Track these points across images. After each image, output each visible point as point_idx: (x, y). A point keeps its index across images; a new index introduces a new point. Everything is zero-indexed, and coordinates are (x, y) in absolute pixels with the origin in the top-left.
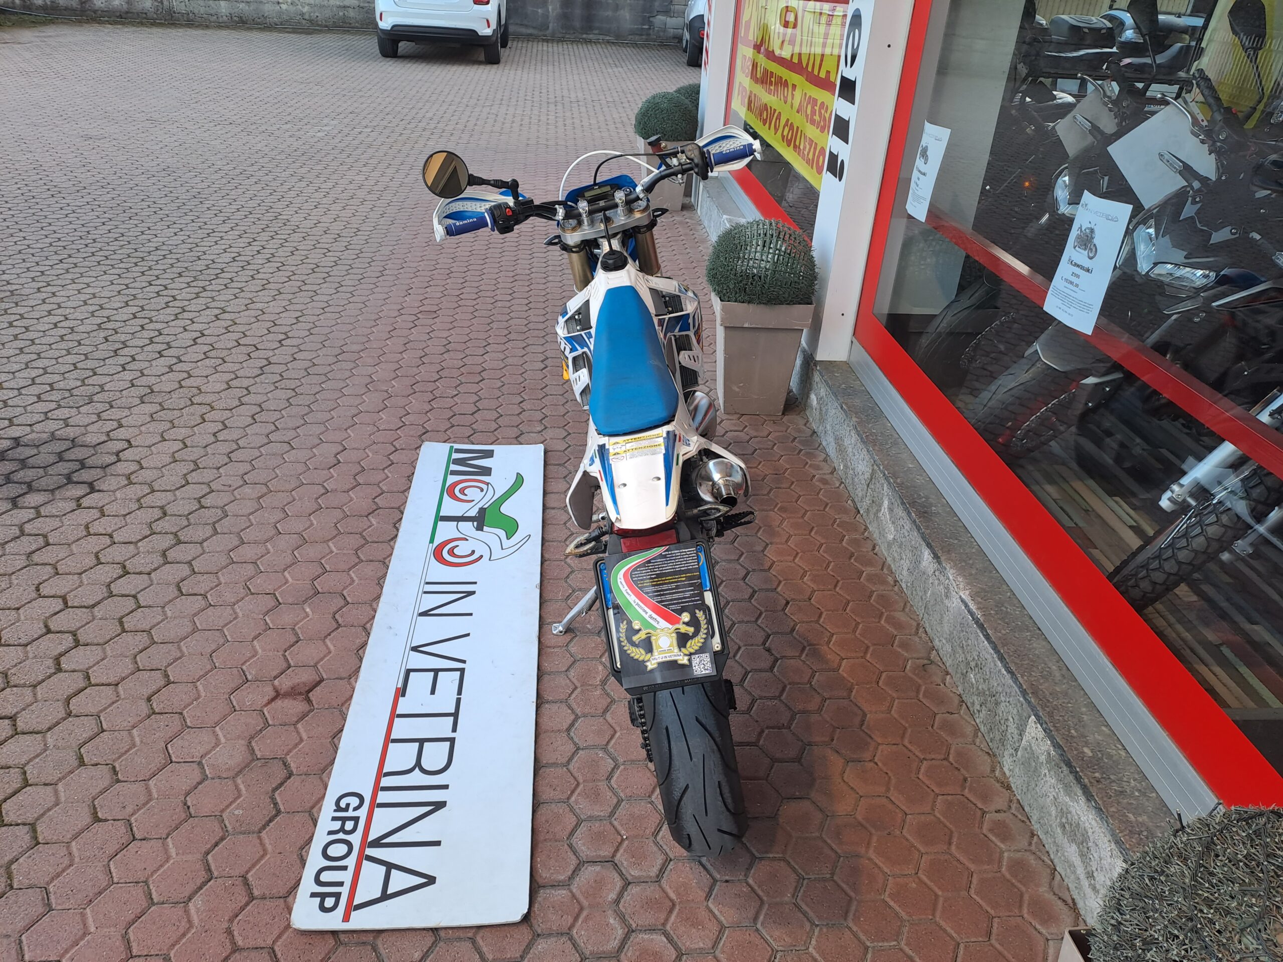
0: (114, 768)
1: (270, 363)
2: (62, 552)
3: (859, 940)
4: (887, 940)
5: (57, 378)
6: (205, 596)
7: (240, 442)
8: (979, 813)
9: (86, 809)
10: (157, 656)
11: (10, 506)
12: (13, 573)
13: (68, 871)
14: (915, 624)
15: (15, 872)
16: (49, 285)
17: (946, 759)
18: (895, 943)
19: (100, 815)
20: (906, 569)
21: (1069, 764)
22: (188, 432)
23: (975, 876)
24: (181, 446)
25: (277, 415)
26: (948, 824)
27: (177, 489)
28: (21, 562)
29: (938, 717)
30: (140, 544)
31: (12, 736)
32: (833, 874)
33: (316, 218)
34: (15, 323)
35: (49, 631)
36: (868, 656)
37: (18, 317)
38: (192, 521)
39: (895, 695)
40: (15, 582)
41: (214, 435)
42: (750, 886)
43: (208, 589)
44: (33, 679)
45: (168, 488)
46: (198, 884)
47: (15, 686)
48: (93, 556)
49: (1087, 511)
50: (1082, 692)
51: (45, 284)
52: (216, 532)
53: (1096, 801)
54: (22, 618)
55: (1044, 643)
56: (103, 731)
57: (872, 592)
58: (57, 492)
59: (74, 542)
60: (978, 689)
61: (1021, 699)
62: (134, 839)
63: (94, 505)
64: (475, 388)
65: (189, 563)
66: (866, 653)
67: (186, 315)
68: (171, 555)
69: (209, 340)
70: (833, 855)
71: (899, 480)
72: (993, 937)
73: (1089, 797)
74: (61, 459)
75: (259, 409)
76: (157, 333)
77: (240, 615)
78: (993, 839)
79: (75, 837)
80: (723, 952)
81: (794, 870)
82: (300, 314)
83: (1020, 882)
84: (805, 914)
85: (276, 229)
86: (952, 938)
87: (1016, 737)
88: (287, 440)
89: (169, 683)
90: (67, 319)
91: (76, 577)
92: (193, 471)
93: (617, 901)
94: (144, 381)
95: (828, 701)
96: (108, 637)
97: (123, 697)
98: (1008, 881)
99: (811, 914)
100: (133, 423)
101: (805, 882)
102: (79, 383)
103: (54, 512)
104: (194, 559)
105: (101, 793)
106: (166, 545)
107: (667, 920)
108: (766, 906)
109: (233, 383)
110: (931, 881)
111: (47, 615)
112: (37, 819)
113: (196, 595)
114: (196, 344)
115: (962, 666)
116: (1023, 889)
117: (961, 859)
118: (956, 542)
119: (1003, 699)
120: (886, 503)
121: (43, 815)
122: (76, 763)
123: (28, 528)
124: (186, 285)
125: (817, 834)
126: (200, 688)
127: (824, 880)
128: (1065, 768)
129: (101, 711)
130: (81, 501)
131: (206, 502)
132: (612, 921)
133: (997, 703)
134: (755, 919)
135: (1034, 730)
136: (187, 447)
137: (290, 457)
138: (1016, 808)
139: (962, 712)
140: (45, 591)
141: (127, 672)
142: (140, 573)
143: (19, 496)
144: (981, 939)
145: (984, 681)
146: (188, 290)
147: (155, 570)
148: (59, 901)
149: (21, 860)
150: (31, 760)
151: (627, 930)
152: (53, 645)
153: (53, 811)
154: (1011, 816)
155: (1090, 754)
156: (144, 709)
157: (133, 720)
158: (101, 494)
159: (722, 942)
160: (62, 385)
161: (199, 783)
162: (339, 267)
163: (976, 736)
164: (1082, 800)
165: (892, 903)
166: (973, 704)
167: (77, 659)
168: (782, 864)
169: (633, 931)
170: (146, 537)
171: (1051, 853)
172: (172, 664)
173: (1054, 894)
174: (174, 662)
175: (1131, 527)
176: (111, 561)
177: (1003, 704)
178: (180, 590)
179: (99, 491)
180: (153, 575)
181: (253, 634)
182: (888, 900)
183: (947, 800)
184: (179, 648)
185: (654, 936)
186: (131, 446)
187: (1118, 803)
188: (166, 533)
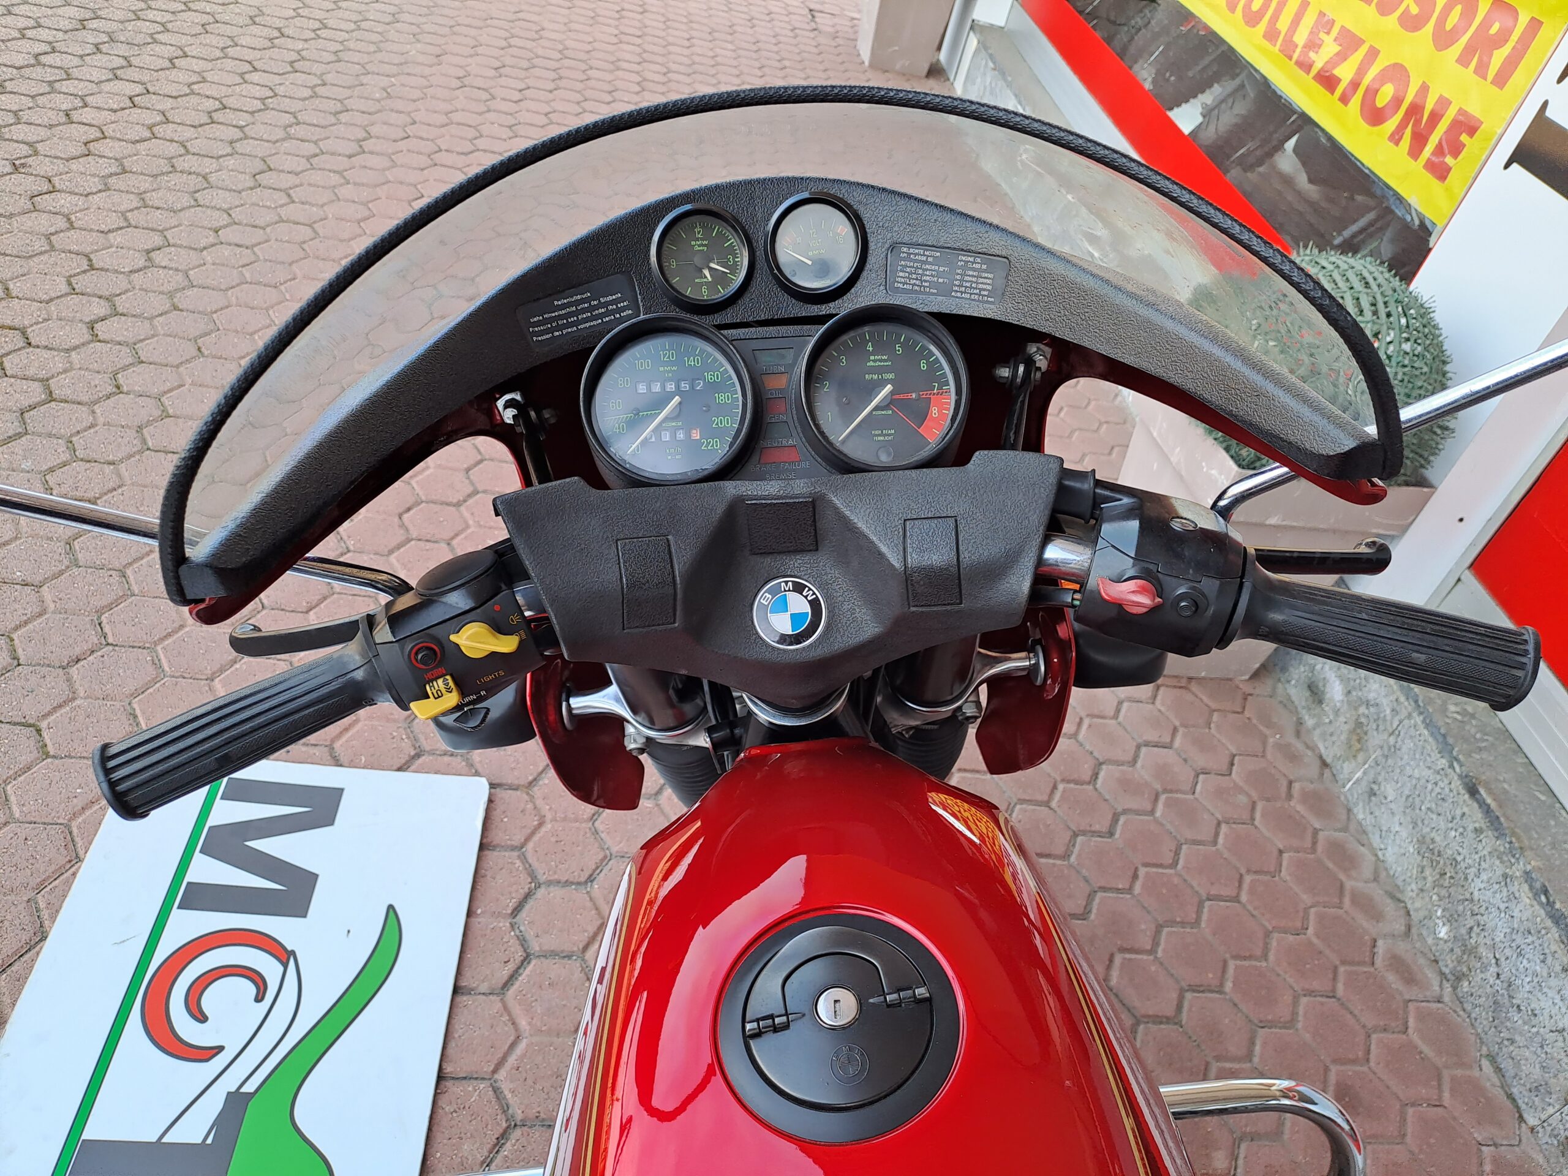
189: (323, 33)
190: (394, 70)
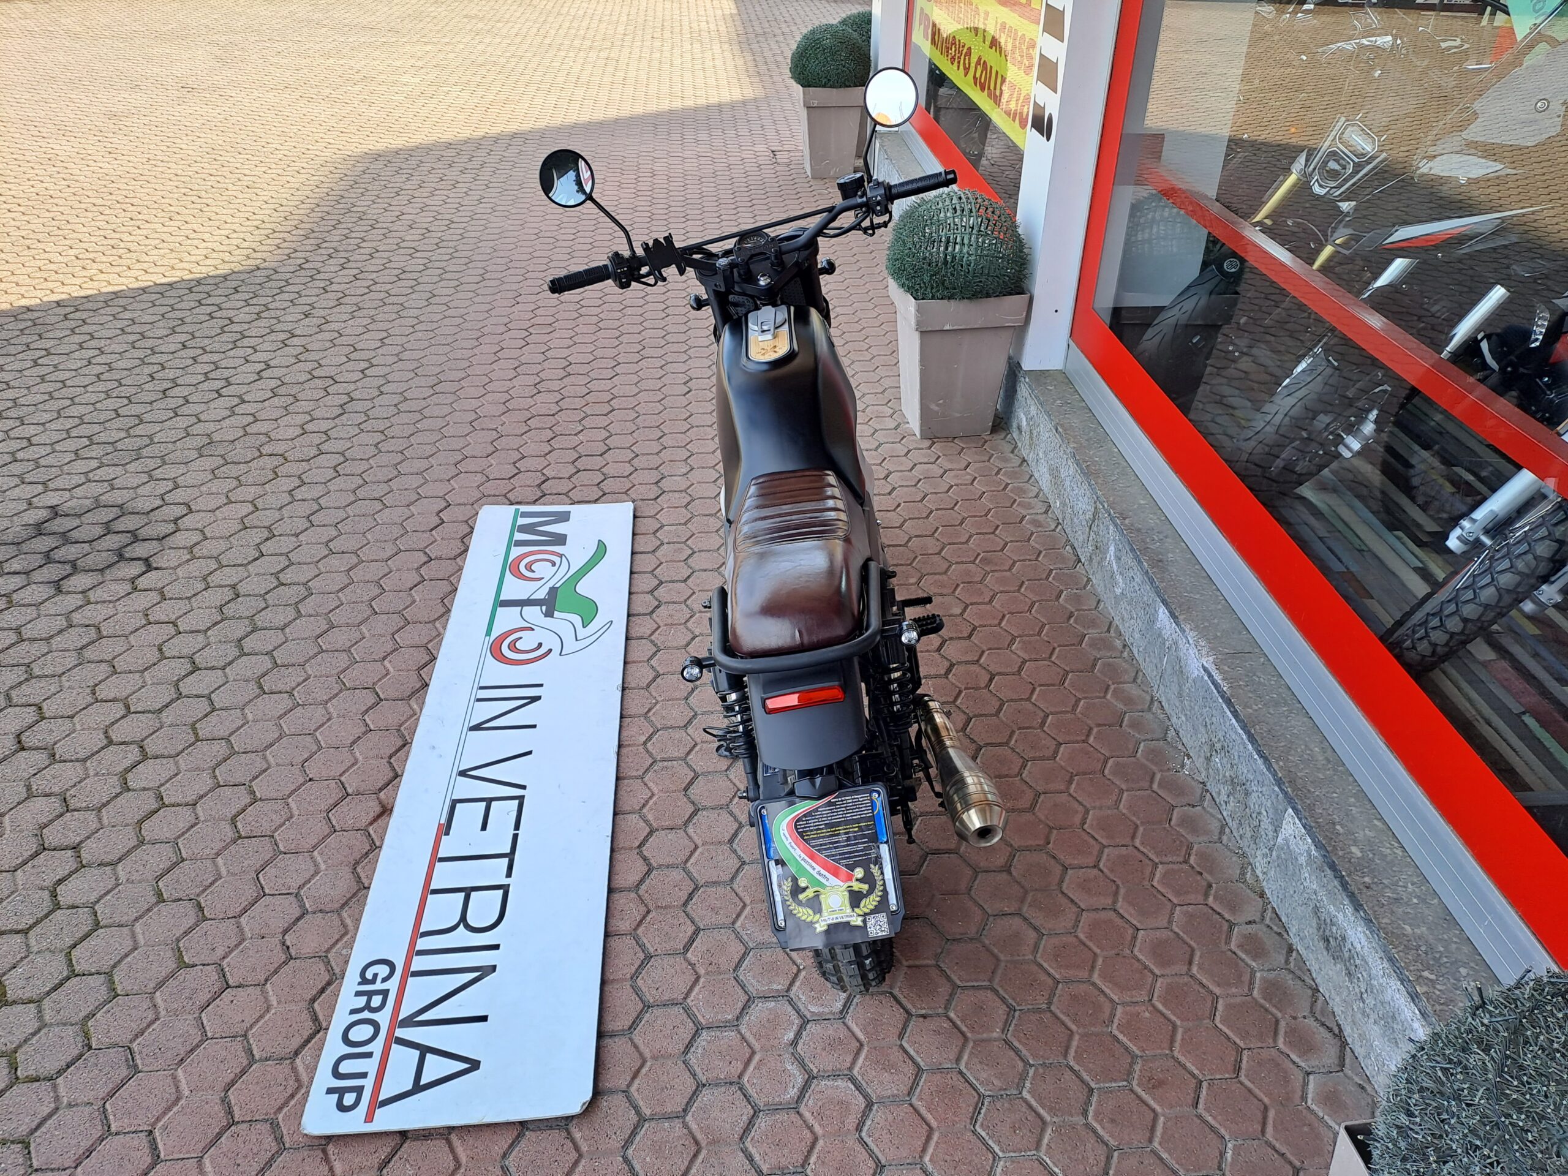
0: (199, 904)
1: (352, 400)
2: (119, 646)
3: (1082, 1081)
4: (1115, 1081)
5: (97, 428)
6: (290, 694)
7: (321, 501)
8: (1226, 926)
9: (169, 954)
10: (238, 769)
11: (52, 592)
12: (64, 673)
13: (154, 1026)
14: (1148, 698)
15: (92, 1029)
16: (77, 310)
17: (1186, 862)
18: (1125, 1083)
19: (186, 959)
20: (1137, 630)
21: (1333, 867)
22: (259, 490)
23: (1221, 1001)
24: (251, 508)
25: (365, 465)
26: (1188, 940)
27: (249, 563)
28: (71, 660)
29: (1176, 811)
30: (210, 633)
31: (77, 870)
32: (1050, 1003)
33: (398, 208)
34: (40, 361)
35: (111, 742)
36: (1091, 740)
37: (44, 353)
38: (270, 602)
39: (1124, 787)
40: (67, 684)
41: (290, 492)
42: (951, 1020)
43: (294, 685)
44: (96, 801)
45: (239, 562)
46: (305, 1037)
47: (75, 810)
48: (155, 649)
49: (1360, 551)
50: (1351, 779)
51: (72, 309)
52: (299, 615)
53: (1365, 912)
54: (78, 727)
55: (1305, 719)
56: (183, 860)
57: (1096, 660)
58: (108, 571)
59: (132, 633)
60: (1224, 776)
61: (1276, 789)
62: (228, 987)
63: (153, 586)
64: (603, 421)
65: (269, 653)
66: (1088, 736)
67: (246, 342)
68: (248, 644)
69: (277, 372)
70: (1050, 981)
71: (1127, 521)
72: (1243, 1073)
73: (1357, 906)
74: (109, 532)
75: (342, 459)
76: (212, 367)
77: (335, 715)
78: (1244, 956)
79: (160, 985)
80: (921, 1099)
81: (1003, 1000)
82: (385, 334)
83: (1275, 1006)
84: (1017, 1052)
85: (350, 225)
86: (1193, 1076)
87: (1271, 834)
88: (377, 496)
89: (255, 800)
90: (103, 353)
91: (138, 675)
92: (267, 539)
93: (794, 1043)
94: (199, 429)
95: (1042, 797)
96: (181, 747)
97: (202, 819)
98: (1262, 1006)
99: (1024, 1052)
100: (191, 482)
101: (1017, 1013)
102: (123, 434)
103: (106, 597)
104: (276, 648)
105: (186, 933)
106: (239, 633)
107: (854, 1062)
108: (971, 1044)
109: (309, 427)
110: (1169, 1009)
111: (107, 723)
112: (114, 967)
113: (280, 692)
114: (261, 378)
115: (1206, 748)
116: (1279, 1015)
117: (1204, 981)
118: (1198, 596)
119: (1255, 789)
120: (1112, 548)
121: (119, 961)
122: (154, 900)
123: (77, 617)
124: (243, 304)
125: (1031, 957)
126: (293, 805)
127: (1039, 1011)
128: (1329, 871)
129: (179, 837)
130: (137, 582)
131: (287, 577)
132: (789, 1068)
133: (1247, 794)
134: (958, 1060)
135: (1291, 827)
136: (257, 509)
137: (384, 517)
138: (1271, 919)
139: (1206, 804)
140: (101, 695)
141: (205, 789)
142: (213, 668)
143: (62, 579)
144: (1227, 1076)
145: (1232, 766)
146: (247, 309)
147: (230, 663)
148: (146, 1062)
149: (98, 1016)
150: (101, 897)
151: (806, 1076)
152: (118, 758)
153: (131, 956)
154: (1265, 929)
155: (1359, 855)
156: (228, 833)
157: (218, 845)
158: (160, 573)
159: (919, 1088)
160: (103, 437)
161: (298, 919)
162: (428, 272)
163: (1222, 832)
164: (1349, 910)
165: (1121, 1036)
166: (1219, 793)
167: (147, 775)
168: (989, 994)
169: (814, 1078)
170: (216, 623)
171: (1313, 971)
172: (257, 777)
173: (1317, 1019)
174: (260, 774)
175: (1416, 570)
176: (177, 654)
177: (1254, 795)
178: (261, 687)
179: (156, 569)
180: (227, 670)
181: (352, 738)
182: (1116, 1032)
183: (1187, 912)
184: (265, 758)
185: (839, 1083)
186: (191, 511)
187: (1392, 912)
188: (240, 618)
189: (452, 226)
190: (497, 237)
